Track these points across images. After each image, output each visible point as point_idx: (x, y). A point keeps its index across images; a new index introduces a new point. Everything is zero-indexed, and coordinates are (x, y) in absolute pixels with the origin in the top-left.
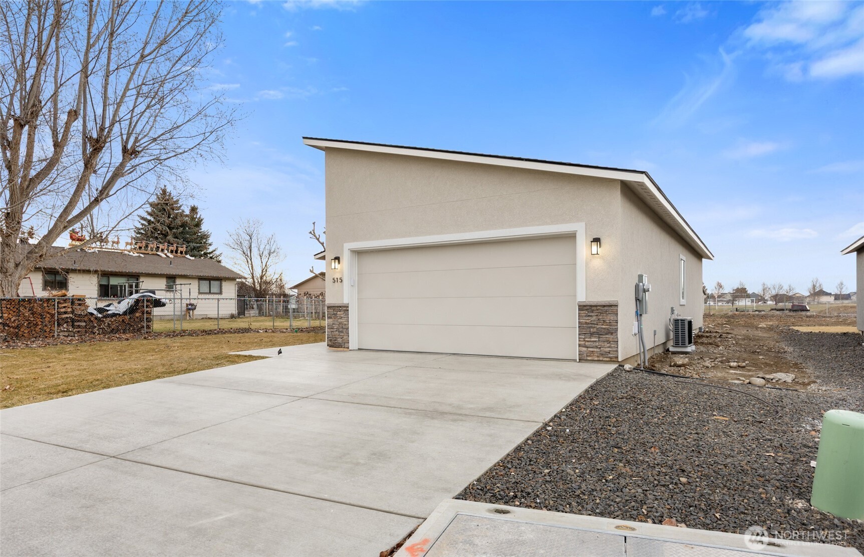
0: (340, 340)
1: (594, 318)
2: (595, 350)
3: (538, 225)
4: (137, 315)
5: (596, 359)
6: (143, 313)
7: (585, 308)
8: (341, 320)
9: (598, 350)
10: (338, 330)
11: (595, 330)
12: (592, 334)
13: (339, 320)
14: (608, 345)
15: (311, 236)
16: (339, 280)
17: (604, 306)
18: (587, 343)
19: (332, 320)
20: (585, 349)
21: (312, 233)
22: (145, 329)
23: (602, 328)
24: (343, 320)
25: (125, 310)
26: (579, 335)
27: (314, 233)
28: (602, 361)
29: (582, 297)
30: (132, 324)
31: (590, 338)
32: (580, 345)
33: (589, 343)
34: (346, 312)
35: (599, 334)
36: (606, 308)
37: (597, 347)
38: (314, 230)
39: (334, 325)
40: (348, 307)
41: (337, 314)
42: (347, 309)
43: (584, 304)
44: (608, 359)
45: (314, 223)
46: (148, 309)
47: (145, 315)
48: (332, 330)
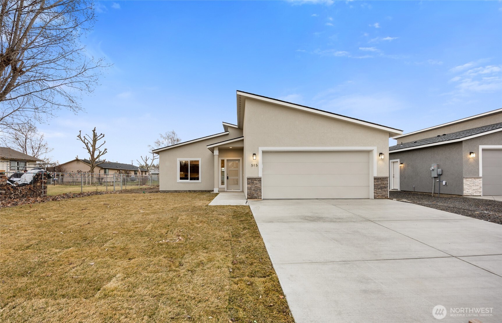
0: (255, 195)
1: (380, 182)
2: (380, 194)
3: (358, 146)
4: (39, 184)
5: (380, 197)
6: (42, 183)
7: (376, 179)
8: (257, 185)
9: (381, 194)
10: (254, 190)
11: (380, 187)
12: (379, 189)
13: (255, 185)
14: (385, 192)
15: (78, 138)
16: (255, 165)
17: (383, 178)
18: (377, 192)
19: (250, 185)
20: (376, 194)
21: (79, 137)
22: (43, 194)
23: (383, 186)
24: (258, 185)
25: (31, 181)
26: (374, 189)
27: (80, 137)
28: (383, 198)
29: (376, 175)
30: (35, 191)
31: (378, 190)
32: (374, 193)
33: (378, 192)
34: (260, 181)
35: (381, 188)
36: (384, 179)
37: (381, 193)
38: (80, 135)
39: (252, 188)
40: (261, 179)
41: (254, 182)
42: (260, 179)
43: (376, 177)
44: (384, 198)
45: (80, 131)
46: (44, 181)
47: (43, 184)
48: (250, 190)
